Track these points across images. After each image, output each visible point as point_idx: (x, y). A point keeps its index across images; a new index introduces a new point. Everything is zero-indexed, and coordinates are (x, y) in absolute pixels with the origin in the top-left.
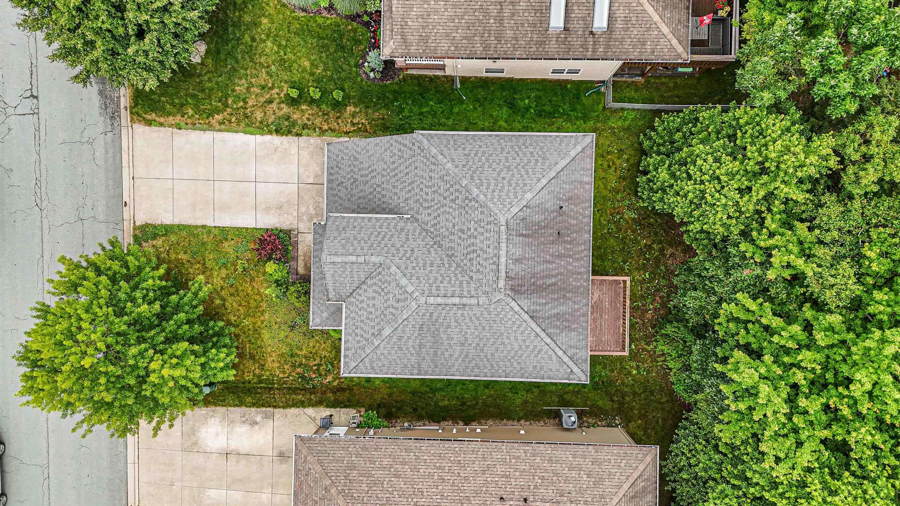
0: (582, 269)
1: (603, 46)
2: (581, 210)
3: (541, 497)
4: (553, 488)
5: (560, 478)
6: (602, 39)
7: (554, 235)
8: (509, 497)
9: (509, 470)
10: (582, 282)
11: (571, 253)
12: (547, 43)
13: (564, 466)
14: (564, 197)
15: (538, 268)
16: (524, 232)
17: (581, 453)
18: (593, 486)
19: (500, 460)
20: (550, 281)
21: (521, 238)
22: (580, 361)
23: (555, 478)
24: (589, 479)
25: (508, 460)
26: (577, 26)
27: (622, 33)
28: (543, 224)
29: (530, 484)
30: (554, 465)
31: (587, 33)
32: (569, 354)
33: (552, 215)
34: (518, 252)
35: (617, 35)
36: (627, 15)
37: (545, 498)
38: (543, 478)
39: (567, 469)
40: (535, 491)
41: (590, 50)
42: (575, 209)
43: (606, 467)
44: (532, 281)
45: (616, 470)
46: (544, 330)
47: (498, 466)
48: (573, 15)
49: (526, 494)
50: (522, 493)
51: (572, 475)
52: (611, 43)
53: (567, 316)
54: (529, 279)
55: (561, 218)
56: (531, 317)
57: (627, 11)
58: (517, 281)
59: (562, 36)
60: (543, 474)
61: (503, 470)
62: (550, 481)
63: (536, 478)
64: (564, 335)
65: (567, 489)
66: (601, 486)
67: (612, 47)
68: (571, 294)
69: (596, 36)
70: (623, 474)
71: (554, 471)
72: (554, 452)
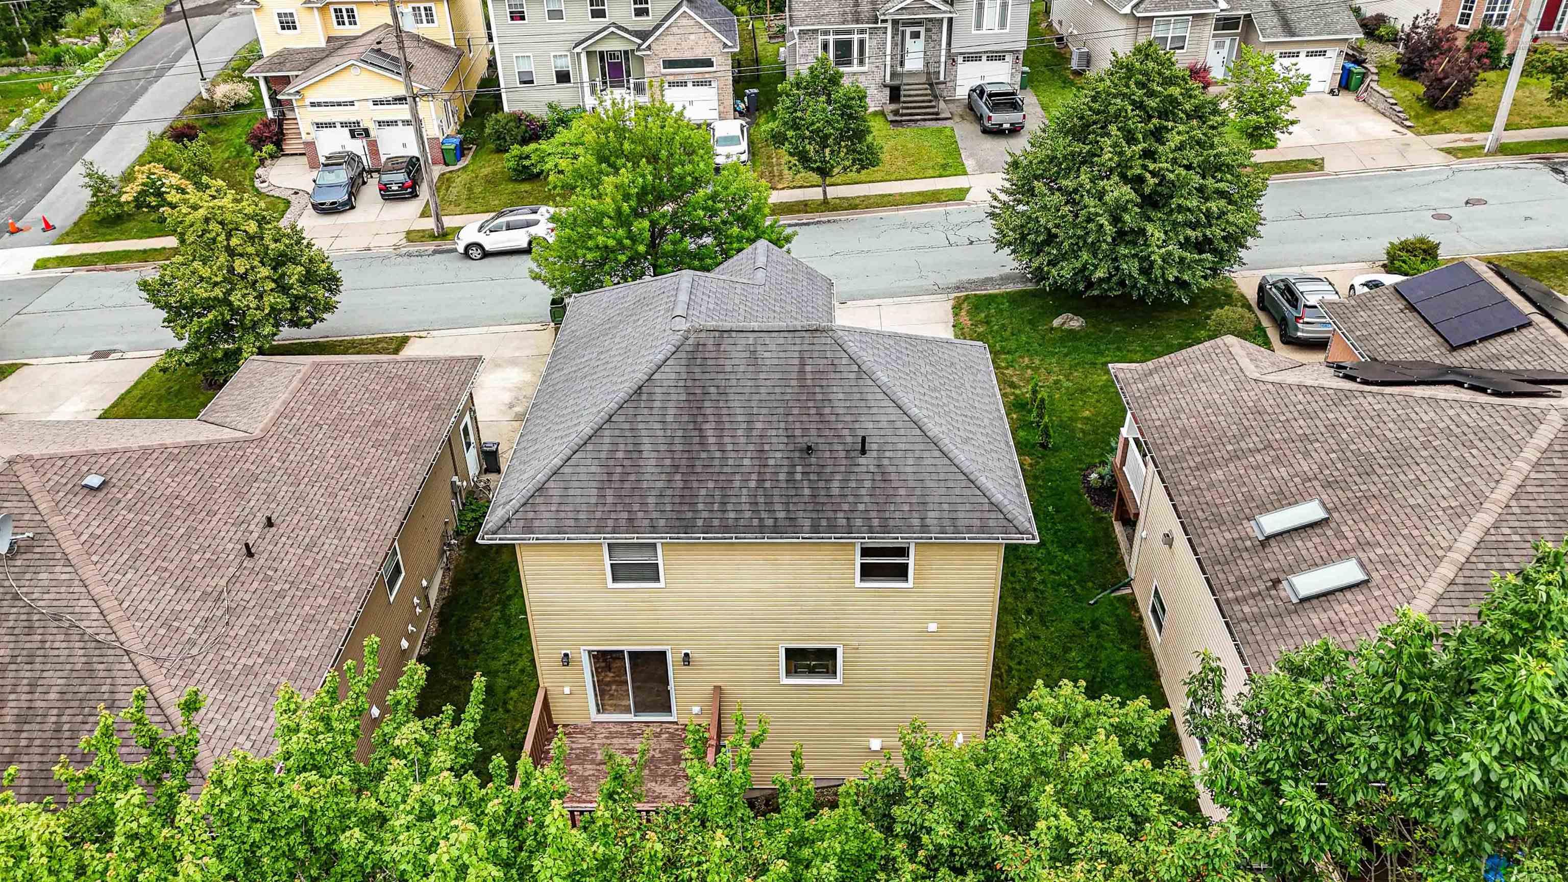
0: (732, 515)
1: (1255, 609)
2: (861, 507)
3: (242, 578)
4: (252, 603)
5: (266, 621)
6: (1270, 602)
7: (806, 439)
8: (269, 536)
9: (322, 554)
10: (705, 515)
11: (768, 484)
12: (1223, 528)
13: (291, 636)
14: (886, 462)
15: (736, 404)
16: (808, 368)
17: (304, 674)
18: (221, 668)
19: (347, 549)
20: (710, 433)
21: (796, 362)
22: (531, 515)
23: (271, 613)
24: (239, 667)
25: (340, 559)
26: (1279, 553)
27: (1303, 630)
28: (827, 411)
29: (279, 573)
30: (299, 622)
31: (1273, 576)
32: (551, 484)
33: (846, 432)
34: (770, 355)
35: (1293, 623)
36: (1347, 624)
37: (238, 585)
38: (281, 594)
39: (281, 638)
40: (261, 576)
41: (1239, 593)
42: (863, 492)
43: (251, 707)
44: (713, 390)
45: (234, 723)
46: (609, 420)
47: (336, 541)
48: (1299, 543)
49: (262, 561)
50: (265, 555)
51: (262, 644)
52: (1269, 621)
53: (633, 477)
54: (716, 383)
55: (842, 454)
56: (640, 388)
57: (1355, 620)
58: (713, 355)
59: (1248, 543)
60: (288, 599)
61: (326, 547)
62: (269, 603)
63: (287, 586)
64: (593, 469)
65: (239, 623)
66: (212, 681)
67: (1262, 624)
68: (680, 484)
69: (1273, 592)
70: (219, 733)
71: (285, 618)
72: (326, 632)
